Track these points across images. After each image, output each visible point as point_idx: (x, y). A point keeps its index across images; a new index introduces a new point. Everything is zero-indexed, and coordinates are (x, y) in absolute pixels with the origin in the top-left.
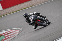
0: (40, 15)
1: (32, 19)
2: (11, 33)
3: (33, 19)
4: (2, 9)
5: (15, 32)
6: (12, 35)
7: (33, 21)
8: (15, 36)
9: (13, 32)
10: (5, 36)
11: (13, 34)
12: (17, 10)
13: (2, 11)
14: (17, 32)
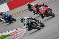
2: (18, 32)
4: (9, 10)
5: (22, 31)
6: (19, 34)
8: (22, 35)
9: (20, 31)
10: (13, 35)
11: (21, 33)
12: (24, 10)
14: (24, 31)
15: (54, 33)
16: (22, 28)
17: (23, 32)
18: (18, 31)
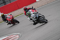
15: (47, 39)
16: (15, 34)
17: (16, 38)
18: (11, 37)
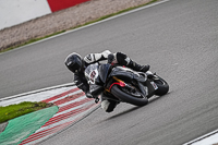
0: (128, 60)
1: (93, 76)
2: (79, 95)
3: (97, 76)
4: (49, 11)
6: (82, 102)
7: (97, 83)
10: (60, 106)
11: (87, 100)
12: (102, 15)
13: (49, 20)
